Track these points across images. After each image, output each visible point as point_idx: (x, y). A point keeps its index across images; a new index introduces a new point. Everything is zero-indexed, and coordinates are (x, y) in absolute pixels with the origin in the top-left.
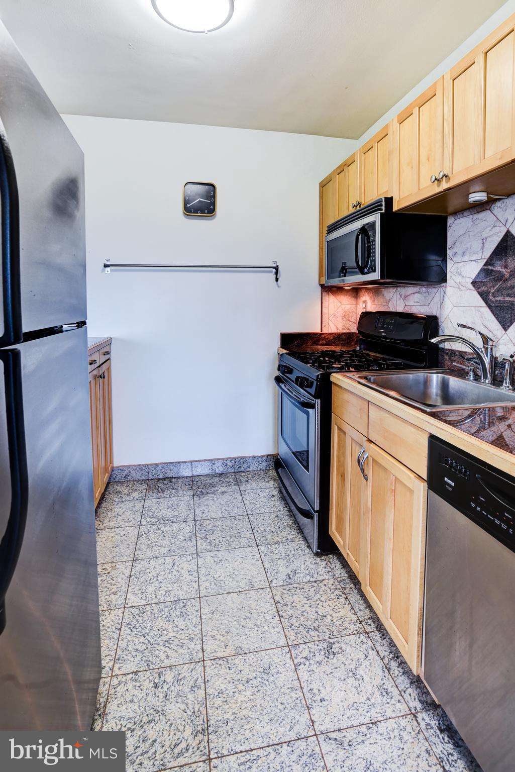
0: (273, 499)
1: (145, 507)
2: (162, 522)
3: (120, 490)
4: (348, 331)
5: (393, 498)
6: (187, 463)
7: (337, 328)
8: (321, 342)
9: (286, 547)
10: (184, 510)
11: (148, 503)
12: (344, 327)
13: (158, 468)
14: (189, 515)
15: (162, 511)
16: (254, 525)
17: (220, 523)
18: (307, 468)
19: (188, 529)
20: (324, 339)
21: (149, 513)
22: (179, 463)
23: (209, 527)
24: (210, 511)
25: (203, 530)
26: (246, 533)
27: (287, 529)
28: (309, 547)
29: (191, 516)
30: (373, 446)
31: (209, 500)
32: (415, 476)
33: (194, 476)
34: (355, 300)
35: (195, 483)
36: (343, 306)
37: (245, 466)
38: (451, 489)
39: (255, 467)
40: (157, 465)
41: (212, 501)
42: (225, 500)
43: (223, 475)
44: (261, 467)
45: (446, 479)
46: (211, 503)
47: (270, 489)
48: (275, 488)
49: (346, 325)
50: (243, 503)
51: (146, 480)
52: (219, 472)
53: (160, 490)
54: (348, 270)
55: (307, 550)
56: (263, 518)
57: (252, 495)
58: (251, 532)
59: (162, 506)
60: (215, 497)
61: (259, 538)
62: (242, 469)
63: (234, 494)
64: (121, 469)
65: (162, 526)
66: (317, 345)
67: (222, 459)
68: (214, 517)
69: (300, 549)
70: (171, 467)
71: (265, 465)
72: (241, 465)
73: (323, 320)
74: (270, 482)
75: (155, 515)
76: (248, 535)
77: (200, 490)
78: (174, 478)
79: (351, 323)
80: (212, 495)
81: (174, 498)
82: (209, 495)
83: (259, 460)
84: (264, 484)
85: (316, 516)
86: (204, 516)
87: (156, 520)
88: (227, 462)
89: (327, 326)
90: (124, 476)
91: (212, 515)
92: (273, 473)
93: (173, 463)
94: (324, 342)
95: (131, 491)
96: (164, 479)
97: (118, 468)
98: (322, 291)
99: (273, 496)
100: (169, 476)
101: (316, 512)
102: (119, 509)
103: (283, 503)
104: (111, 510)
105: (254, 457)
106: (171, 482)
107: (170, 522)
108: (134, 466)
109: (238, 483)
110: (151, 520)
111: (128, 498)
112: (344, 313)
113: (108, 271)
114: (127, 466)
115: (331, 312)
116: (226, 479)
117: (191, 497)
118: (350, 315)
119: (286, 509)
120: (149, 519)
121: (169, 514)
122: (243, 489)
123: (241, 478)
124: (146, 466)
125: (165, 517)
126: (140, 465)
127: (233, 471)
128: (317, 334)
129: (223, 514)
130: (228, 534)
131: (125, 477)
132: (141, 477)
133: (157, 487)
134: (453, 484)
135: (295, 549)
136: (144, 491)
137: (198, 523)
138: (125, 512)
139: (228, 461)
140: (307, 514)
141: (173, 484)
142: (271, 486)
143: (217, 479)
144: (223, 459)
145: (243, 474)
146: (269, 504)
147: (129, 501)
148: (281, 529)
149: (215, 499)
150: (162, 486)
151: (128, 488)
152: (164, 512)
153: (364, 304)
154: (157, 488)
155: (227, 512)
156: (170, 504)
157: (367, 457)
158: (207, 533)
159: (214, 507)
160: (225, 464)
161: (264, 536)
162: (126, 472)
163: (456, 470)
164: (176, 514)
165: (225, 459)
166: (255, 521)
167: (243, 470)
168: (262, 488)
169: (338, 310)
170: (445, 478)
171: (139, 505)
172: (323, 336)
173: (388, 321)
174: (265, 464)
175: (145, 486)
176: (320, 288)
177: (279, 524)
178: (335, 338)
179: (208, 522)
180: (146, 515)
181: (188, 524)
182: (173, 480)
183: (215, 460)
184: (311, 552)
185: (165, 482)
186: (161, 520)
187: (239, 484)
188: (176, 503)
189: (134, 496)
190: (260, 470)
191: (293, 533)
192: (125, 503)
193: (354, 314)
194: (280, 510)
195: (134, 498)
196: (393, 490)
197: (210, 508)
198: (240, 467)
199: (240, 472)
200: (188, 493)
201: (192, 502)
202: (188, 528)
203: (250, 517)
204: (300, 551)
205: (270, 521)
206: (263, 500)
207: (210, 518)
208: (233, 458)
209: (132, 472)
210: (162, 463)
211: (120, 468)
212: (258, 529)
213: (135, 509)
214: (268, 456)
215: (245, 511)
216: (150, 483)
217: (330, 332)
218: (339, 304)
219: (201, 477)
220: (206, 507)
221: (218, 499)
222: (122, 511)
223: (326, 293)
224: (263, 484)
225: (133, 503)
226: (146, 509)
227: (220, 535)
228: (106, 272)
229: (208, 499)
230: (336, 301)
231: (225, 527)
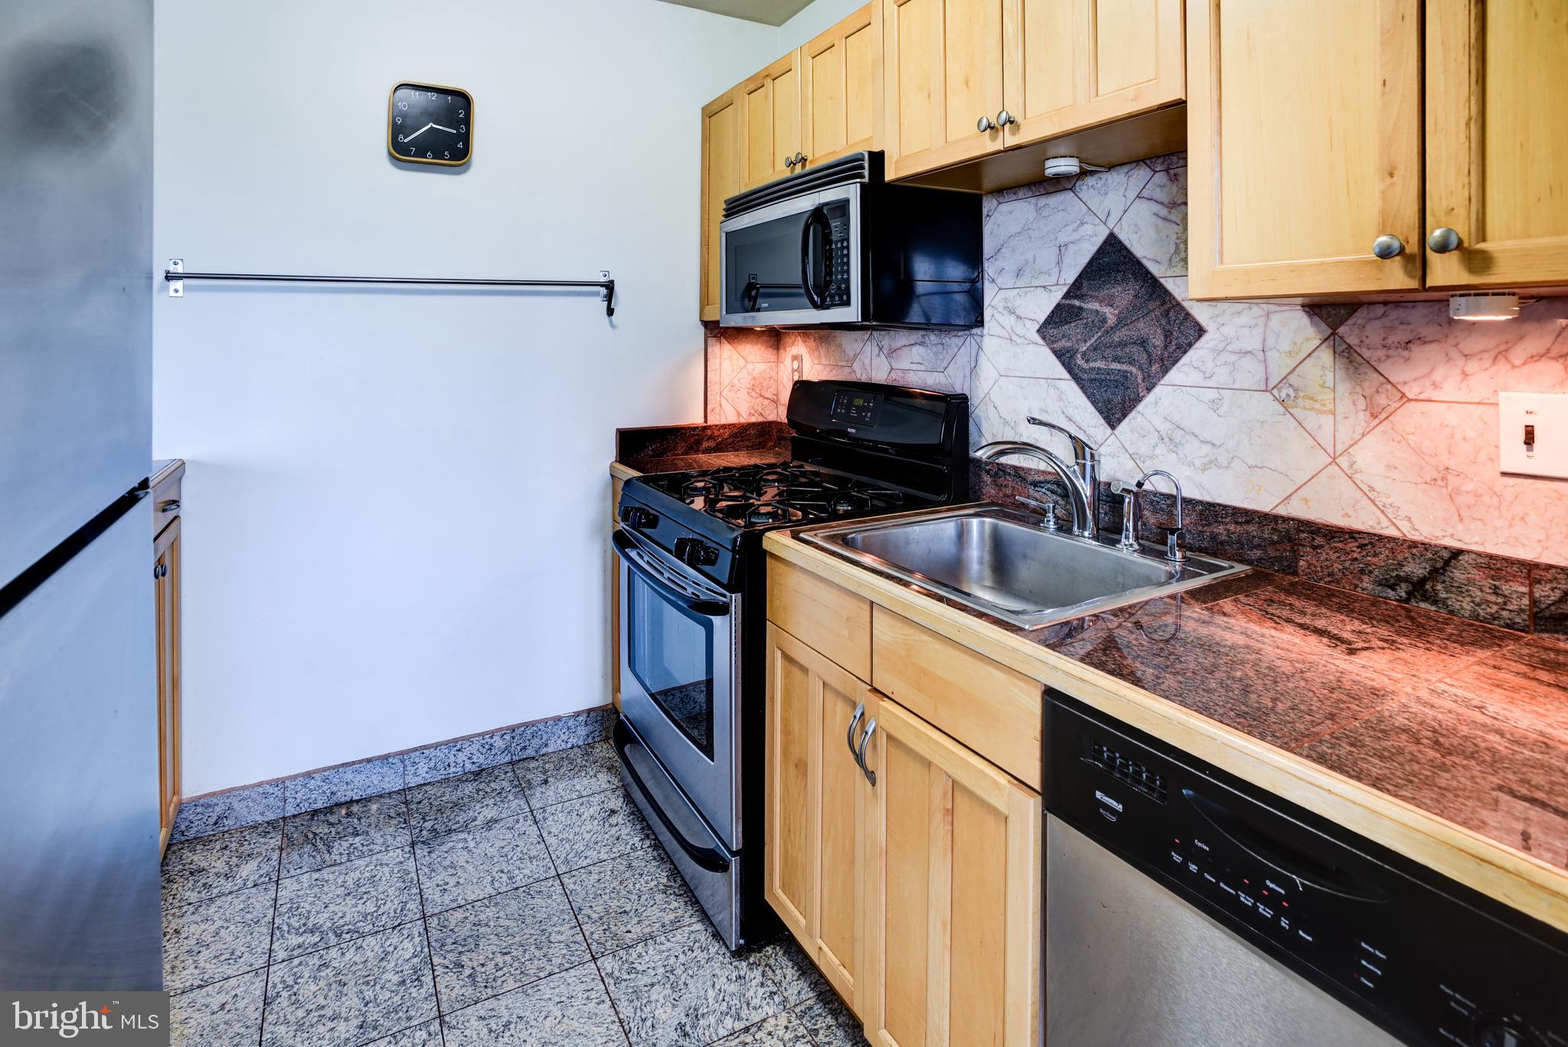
0: (613, 820)
1: (279, 902)
2: (333, 939)
3: (204, 864)
4: (761, 419)
5: (950, 828)
6: (391, 760)
7: (739, 414)
8: (705, 445)
9: (663, 948)
10: (391, 891)
11: (289, 888)
12: (752, 412)
13: (312, 784)
14: (406, 903)
15: (332, 908)
16: (578, 902)
17: (491, 912)
18: (709, 751)
19: (408, 949)
20: (712, 437)
21: (294, 922)
22: (369, 760)
23: (465, 931)
24: (462, 881)
25: (449, 941)
26: (562, 929)
27: (659, 897)
28: (717, 936)
29: (413, 906)
30: (887, 704)
31: (456, 850)
32: (1009, 781)
33: (410, 789)
34: (775, 352)
35: (413, 806)
36: (750, 366)
37: (536, 742)
38: (1114, 819)
39: (559, 742)
40: (309, 775)
41: (465, 853)
42: (498, 844)
43: (484, 774)
44: (573, 741)
45: (1099, 795)
46: (461, 857)
47: (602, 795)
48: (614, 791)
49: (756, 407)
50: (542, 845)
51: (276, 821)
52: (474, 768)
53: (320, 846)
54: (761, 290)
55: (715, 947)
56: (597, 877)
57: (561, 817)
58: (574, 923)
59: (332, 891)
60: (471, 837)
61: (595, 936)
62: (530, 752)
63: (518, 821)
64: (202, 803)
65: (334, 953)
66: (697, 452)
67: (479, 735)
68: (473, 897)
69: (697, 944)
70: (349, 776)
71: (584, 734)
72: (527, 743)
73: (709, 398)
74: (600, 775)
75: (310, 924)
76: (566, 932)
77: (428, 825)
78: (357, 801)
79: (766, 402)
80: (464, 835)
81: (362, 862)
82: (454, 837)
83: (571, 723)
84: (585, 782)
85: (734, 863)
86: (447, 898)
87: (316, 938)
88: (492, 741)
89: (717, 411)
90: (212, 821)
91: (469, 893)
92: (605, 751)
93: (354, 763)
94: (712, 444)
95: (235, 860)
96: (330, 810)
97: (195, 802)
98: (706, 334)
99: (613, 812)
100: (343, 800)
101: (734, 854)
102: (203, 926)
103: (639, 827)
104: (177, 932)
105: (558, 719)
106: (349, 815)
107: (355, 936)
108: (244, 788)
109: (523, 788)
110: (301, 940)
111: (228, 886)
112: (752, 382)
113: (176, 291)
114: (222, 793)
115: (726, 380)
116: (492, 784)
117: (407, 849)
118: (765, 384)
119: (647, 843)
120: (295, 940)
121: (350, 911)
122: (538, 806)
123: (529, 777)
124: (279, 783)
125: (341, 922)
126: (260, 784)
127: (508, 759)
128: (697, 428)
129: (497, 885)
130: (517, 939)
131: (216, 823)
132: (262, 814)
133: (311, 836)
134: (1120, 807)
135: (686, 948)
136: (275, 856)
137: (434, 922)
138: (223, 931)
139: (495, 738)
140: (712, 861)
141: (356, 820)
142: (604, 786)
143: (469, 788)
144: (482, 735)
145: (533, 764)
146: (607, 836)
147: (231, 893)
148: (643, 898)
149: (472, 844)
150: (323, 829)
151: (227, 852)
152: (336, 908)
153: (796, 362)
154: (311, 839)
155: (505, 877)
156: (350, 882)
157: (874, 731)
158: (460, 949)
159: (470, 868)
160: (487, 747)
161: (605, 927)
162: (219, 810)
163: (1126, 775)
164: (371, 907)
165: (487, 733)
166: (579, 889)
167: (533, 754)
168: (584, 793)
169: (740, 376)
170: (1097, 792)
171: (261, 901)
172: (709, 432)
173: (859, 402)
174: (582, 731)
175: (275, 840)
176: (702, 329)
177: (638, 886)
178: (733, 436)
179: (459, 915)
180: (285, 928)
181: (405, 932)
182: (355, 808)
183: (463, 739)
184: (723, 950)
185: (333, 819)
186: (330, 935)
187: (528, 792)
188: (367, 875)
189: (244, 875)
190: (572, 748)
191: (674, 904)
192: (218, 903)
193: (772, 382)
194: (634, 849)
195: (245, 881)
196: (948, 810)
197: (460, 872)
198: (525, 748)
199: (524, 760)
200: (399, 839)
201: (411, 865)
202: (407, 944)
203: (566, 880)
204: (697, 952)
205: (616, 883)
206: (589, 827)
207: (463, 903)
208: (508, 728)
209: (236, 806)
210: (324, 770)
211: (201, 801)
212: (590, 912)
213: (250, 916)
214: (589, 711)
215: (550, 864)
216: (289, 828)
217: (723, 422)
218: (742, 362)
219: (427, 788)
220: (451, 871)
221: (477, 844)
222: (213, 928)
223: (714, 339)
224: (583, 783)
225: (243, 898)
226: (283, 909)
227: (495, 948)
228: (172, 293)
229: (453, 848)
230: (735, 355)
231: (507, 923)
